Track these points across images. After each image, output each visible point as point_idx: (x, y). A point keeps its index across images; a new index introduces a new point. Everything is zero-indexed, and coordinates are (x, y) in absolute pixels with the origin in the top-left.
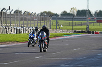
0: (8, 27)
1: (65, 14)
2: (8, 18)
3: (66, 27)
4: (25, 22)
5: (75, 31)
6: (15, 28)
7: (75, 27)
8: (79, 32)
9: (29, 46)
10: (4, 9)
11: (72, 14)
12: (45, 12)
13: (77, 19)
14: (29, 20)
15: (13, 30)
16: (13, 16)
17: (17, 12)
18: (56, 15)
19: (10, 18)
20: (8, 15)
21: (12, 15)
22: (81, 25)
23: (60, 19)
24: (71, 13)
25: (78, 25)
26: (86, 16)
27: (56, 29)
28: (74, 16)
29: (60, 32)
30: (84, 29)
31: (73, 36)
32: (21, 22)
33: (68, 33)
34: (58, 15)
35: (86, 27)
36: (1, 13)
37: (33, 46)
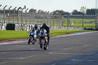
0: (24, 25)
1: (75, 12)
2: (24, 16)
3: (76, 25)
4: (39, 20)
5: (85, 29)
6: (30, 25)
7: (84, 25)
8: (89, 29)
9: (29, 44)
10: (20, 8)
11: (82, 13)
12: (57, 11)
13: (86, 18)
14: (43, 18)
15: (28, 27)
16: (29, 15)
17: (32, 11)
18: (68, 13)
19: (25, 16)
20: (24, 13)
21: (28, 13)
22: (91, 23)
23: (71, 17)
24: (81, 11)
25: (88, 23)
26: (95, 15)
27: (68, 26)
28: (84, 14)
29: (71, 29)
30: (93, 27)
31: (83, 33)
32: (36, 20)
33: (78, 30)
34: (70, 14)
35: (95, 25)
36: (18, 11)
37: (33, 43)
